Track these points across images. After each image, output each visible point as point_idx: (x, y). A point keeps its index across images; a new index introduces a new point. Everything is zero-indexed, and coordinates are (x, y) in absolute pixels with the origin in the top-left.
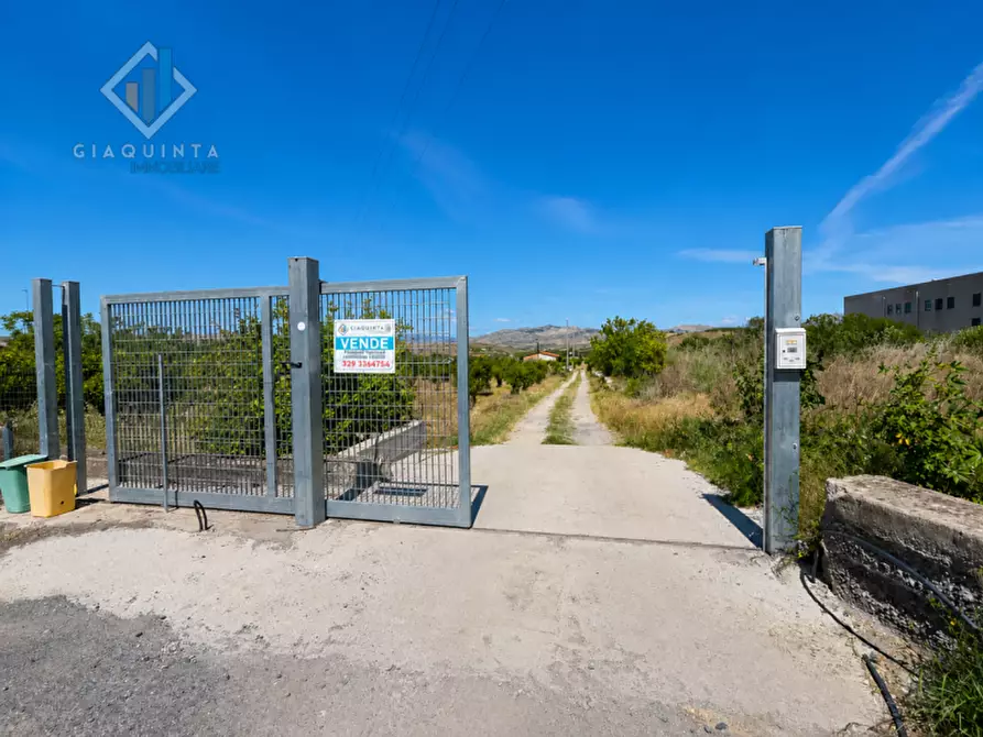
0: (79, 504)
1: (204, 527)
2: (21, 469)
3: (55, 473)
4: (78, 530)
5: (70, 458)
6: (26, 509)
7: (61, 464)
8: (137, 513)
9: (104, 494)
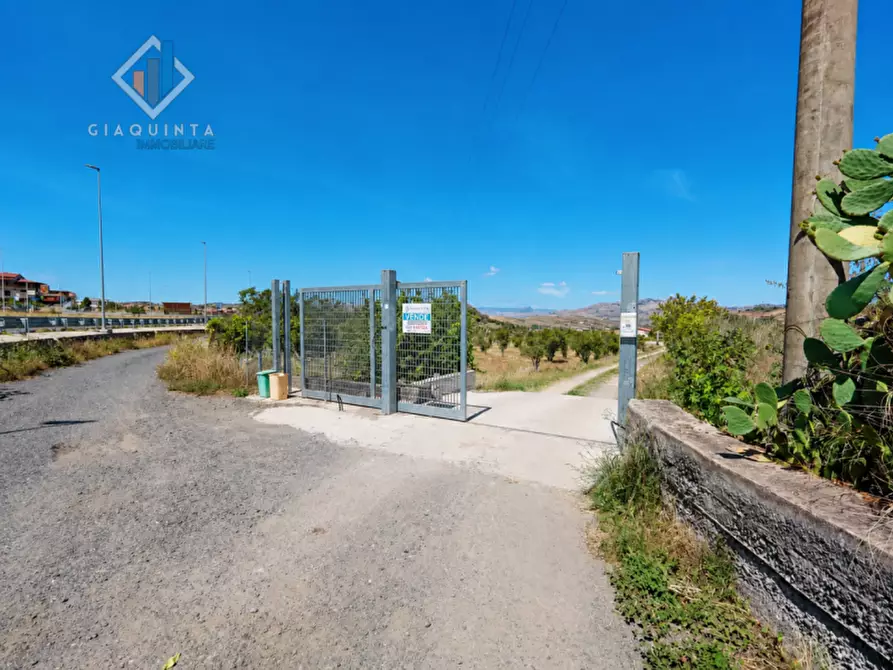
0: (289, 397)
1: (341, 409)
2: (267, 376)
3: (280, 378)
4: (288, 405)
5: (285, 372)
6: (269, 396)
7: (282, 374)
8: (314, 402)
9: (300, 394)
